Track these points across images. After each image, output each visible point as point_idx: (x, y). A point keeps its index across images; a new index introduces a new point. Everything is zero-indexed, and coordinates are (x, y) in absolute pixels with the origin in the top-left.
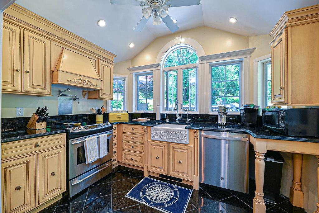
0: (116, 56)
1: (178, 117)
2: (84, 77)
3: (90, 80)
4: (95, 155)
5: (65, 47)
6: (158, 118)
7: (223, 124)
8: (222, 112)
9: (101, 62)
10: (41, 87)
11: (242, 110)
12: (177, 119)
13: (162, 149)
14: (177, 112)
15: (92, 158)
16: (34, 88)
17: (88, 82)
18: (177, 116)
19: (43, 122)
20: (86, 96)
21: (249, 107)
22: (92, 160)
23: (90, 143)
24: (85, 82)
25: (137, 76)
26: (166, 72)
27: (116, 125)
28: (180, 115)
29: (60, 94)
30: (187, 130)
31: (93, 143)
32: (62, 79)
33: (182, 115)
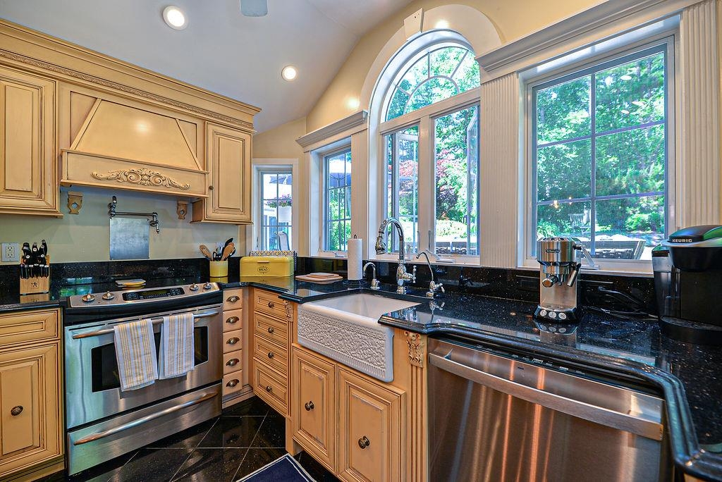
0: (258, 110)
1: (404, 276)
2: (145, 166)
3: (164, 174)
4: (144, 372)
5: (100, 95)
6: (355, 273)
7: (553, 315)
8: (555, 264)
9: (211, 128)
10: (29, 193)
11: (664, 254)
12: (400, 282)
13: (321, 379)
14: (402, 258)
15: (135, 379)
16: (9, 197)
17: (157, 179)
18: (402, 270)
19: (40, 278)
20: (189, 217)
21: (701, 238)
22: (135, 384)
23: (129, 339)
24: (146, 177)
25: (325, 157)
26: (392, 133)
27: (241, 290)
28: (409, 268)
29: (110, 211)
30: (386, 329)
31: (141, 340)
32: (76, 172)
33: (415, 270)
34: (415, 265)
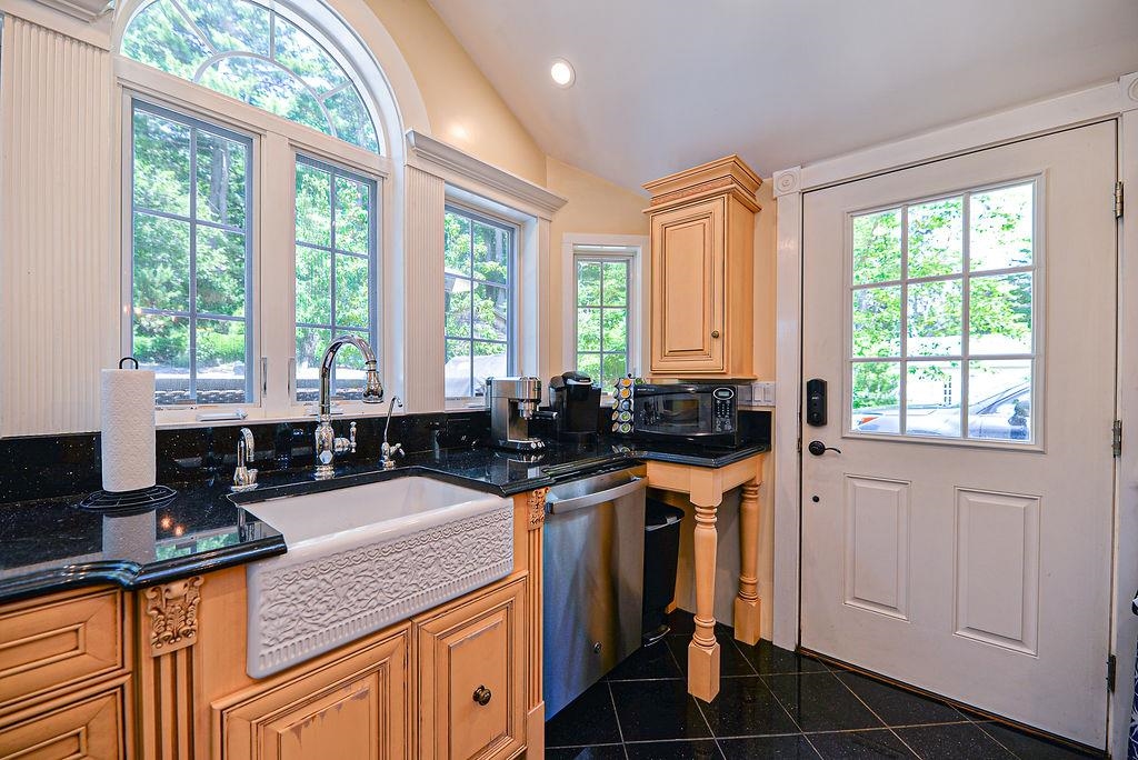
1: (330, 445)
12: (325, 457)
14: (325, 409)
33: (353, 429)
34: (353, 420)
